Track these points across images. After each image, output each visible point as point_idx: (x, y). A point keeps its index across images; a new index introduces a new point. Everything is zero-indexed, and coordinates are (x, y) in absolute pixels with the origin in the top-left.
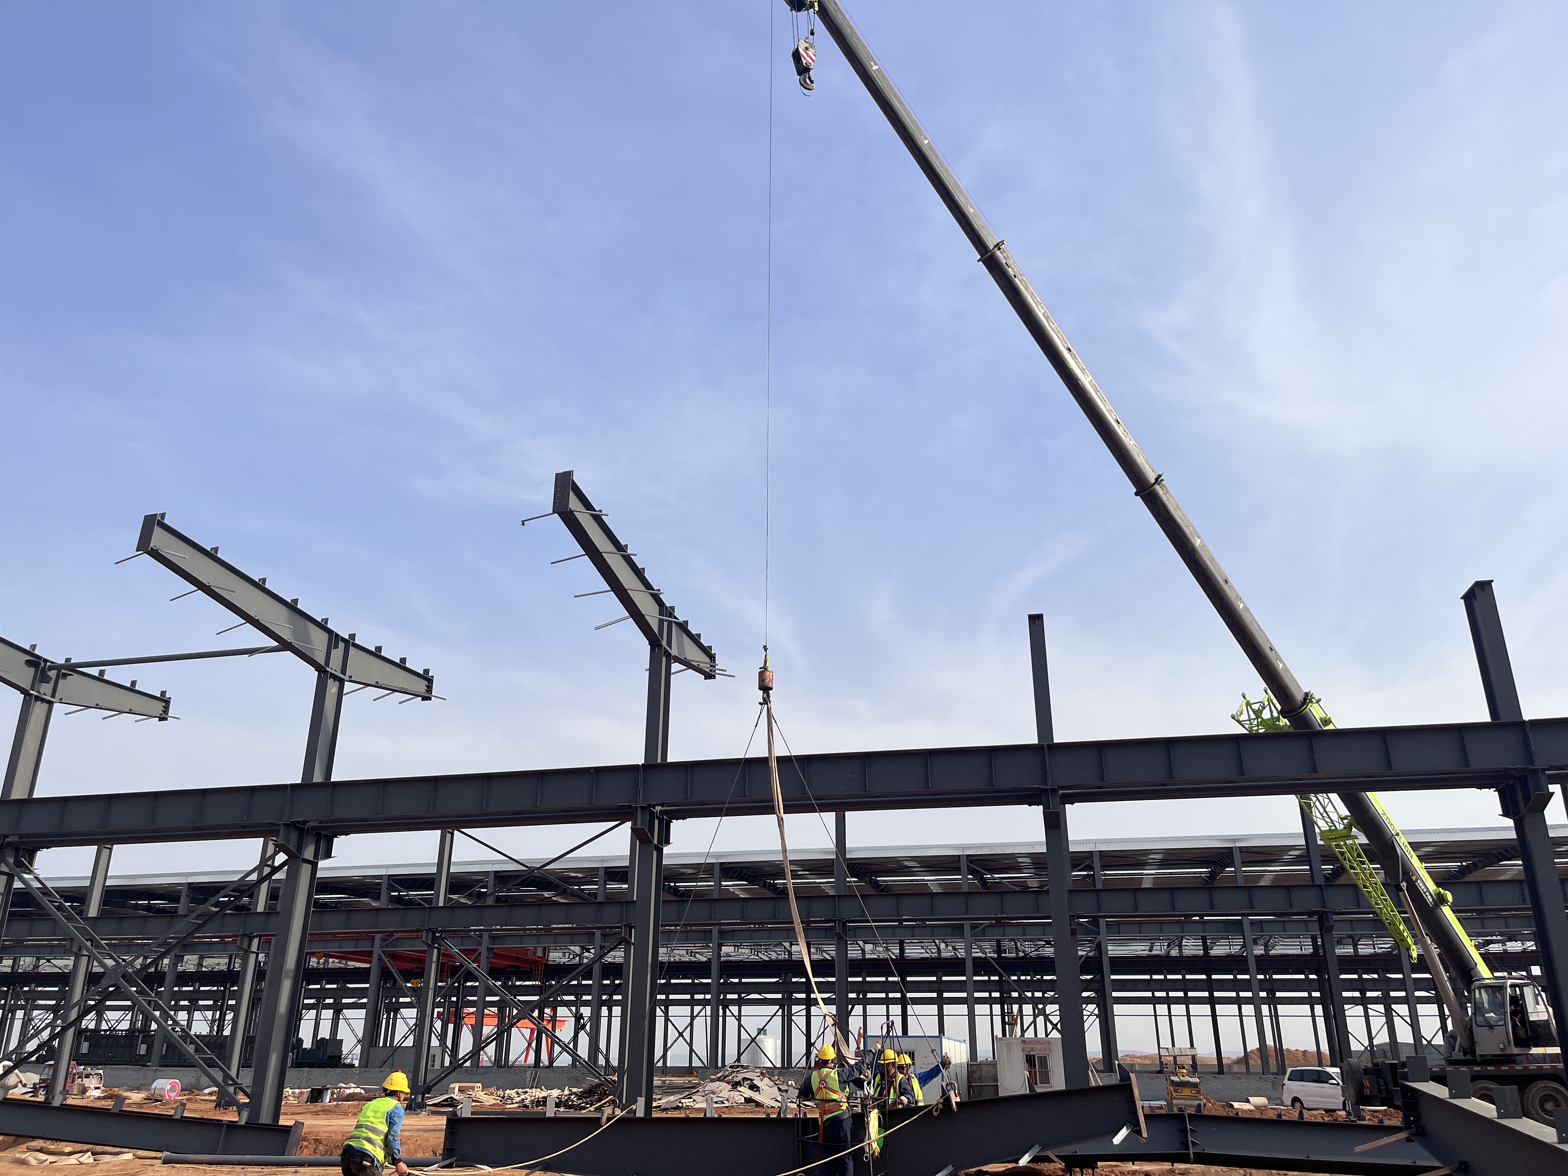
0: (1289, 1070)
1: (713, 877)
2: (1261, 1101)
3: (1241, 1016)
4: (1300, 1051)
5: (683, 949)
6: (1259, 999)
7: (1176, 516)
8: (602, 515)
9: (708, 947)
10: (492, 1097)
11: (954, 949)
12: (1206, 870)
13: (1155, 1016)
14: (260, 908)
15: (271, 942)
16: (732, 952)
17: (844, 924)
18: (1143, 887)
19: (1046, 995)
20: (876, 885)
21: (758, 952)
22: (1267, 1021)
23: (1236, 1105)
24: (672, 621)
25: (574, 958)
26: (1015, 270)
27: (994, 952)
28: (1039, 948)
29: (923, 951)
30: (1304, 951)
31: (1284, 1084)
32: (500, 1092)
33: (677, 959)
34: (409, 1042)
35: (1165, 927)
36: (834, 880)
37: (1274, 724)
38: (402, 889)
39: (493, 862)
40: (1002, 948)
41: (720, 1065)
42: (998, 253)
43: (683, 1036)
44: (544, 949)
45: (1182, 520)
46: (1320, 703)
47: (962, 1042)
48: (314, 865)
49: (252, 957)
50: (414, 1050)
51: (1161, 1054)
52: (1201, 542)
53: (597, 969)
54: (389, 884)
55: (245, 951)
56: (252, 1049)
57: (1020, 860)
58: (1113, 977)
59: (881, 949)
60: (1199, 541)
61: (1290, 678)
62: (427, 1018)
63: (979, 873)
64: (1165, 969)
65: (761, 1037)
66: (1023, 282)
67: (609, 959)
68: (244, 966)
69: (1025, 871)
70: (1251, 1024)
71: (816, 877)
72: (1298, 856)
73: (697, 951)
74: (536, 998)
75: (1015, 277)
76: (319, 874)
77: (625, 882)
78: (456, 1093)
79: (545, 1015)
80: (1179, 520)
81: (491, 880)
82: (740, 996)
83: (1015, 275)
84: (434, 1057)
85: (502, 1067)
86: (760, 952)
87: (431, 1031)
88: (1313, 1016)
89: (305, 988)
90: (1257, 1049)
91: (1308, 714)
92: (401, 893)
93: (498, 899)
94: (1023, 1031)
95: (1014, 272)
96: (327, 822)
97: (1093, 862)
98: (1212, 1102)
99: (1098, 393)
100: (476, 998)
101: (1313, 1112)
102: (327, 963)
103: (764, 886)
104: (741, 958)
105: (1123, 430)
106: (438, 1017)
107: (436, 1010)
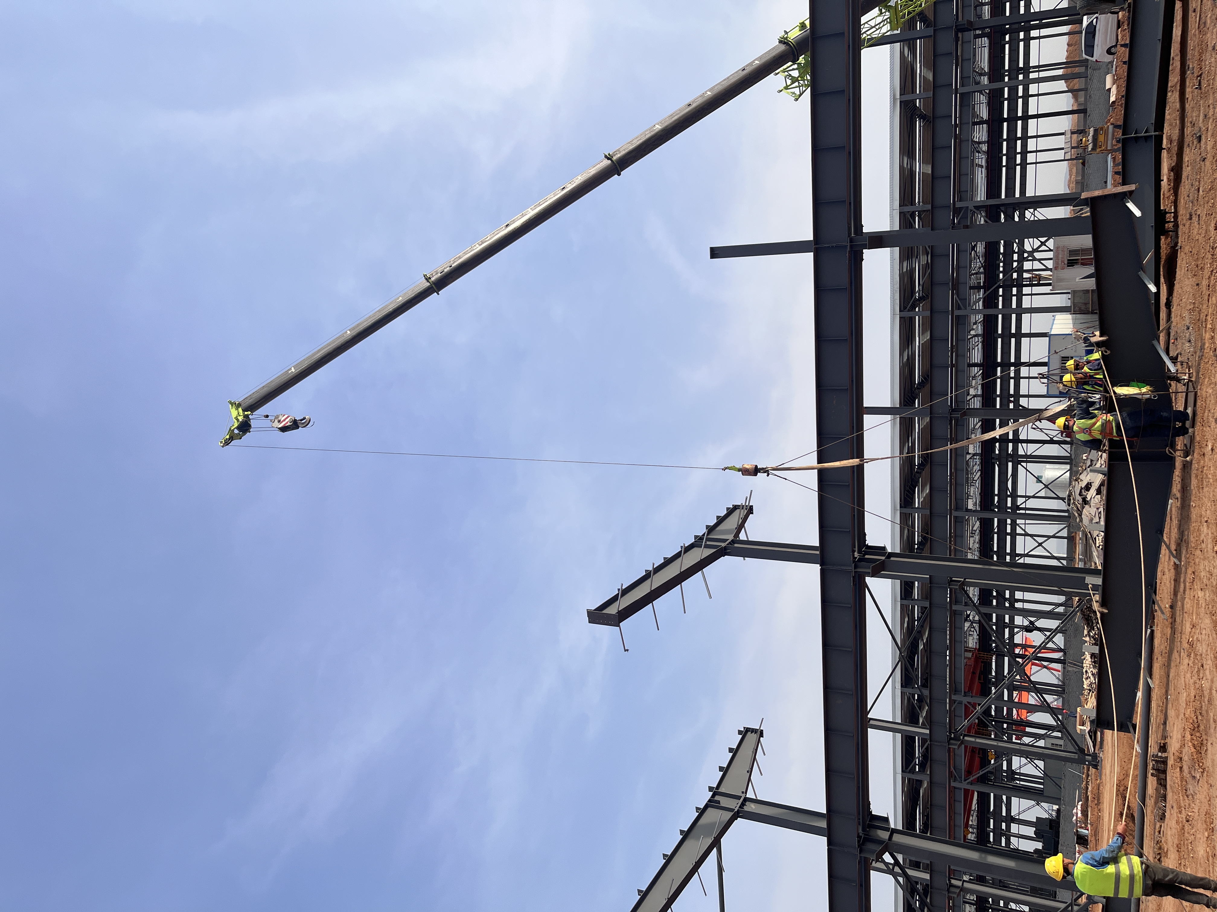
0: (1084, 56)
1: (912, 514)
2: (1109, 79)
3: (1038, 95)
4: (1068, 49)
5: (969, 540)
6: (1024, 79)
7: (637, 144)
8: (622, 589)
9: (968, 520)
10: (1089, 700)
11: (975, 323)
12: (918, 122)
13: (1036, 163)
14: (927, 876)
15: (954, 870)
16: (973, 501)
17: (953, 410)
18: (930, 172)
19: (1016, 251)
20: (922, 384)
21: (973, 480)
22: (1043, 74)
23: (1113, 99)
24: (706, 538)
25: (974, 628)
26: (446, 266)
27: (979, 291)
28: (977, 255)
29: (976, 348)
30: (986, 45)
31: (1096, 60)
32: (1086, 692)
33: (977, 545)
34: (1041, 764)
35: (963, 155)
36: (917, 418)
37: (803, 67)
38: (914, 762)
39: (894, 688)
40: (976, 285)
41: (1066, 514)
42: (433, 279)
43: (1042, 543)
44: (966, 651)
45: (640, 139)
46: (788, 31)
47: (1055, 318)
48: (894, 831)
49: (966, 885)
50: (1047, 760)
51: (1070, 158)
52: (658, 124)
53: (984, 610)
54: (909, 772)
55: (961, 890)
56: (1041, 890)
57: (905, 270)
58: (1003, 197)
59: (974, 382)
60: (657, 126)
61: (767, 55)
62: (1022, 748)
63: (915, 302)
64: (998, 155)
65: (1043, 480)
66: (455, 260)
67: (976, 600)
68: (972, 892)
69: (914, 266)
70: (1045, 87)
71: (914, 432)
72: (909, 49)
73: (971, 529)
74: (1006, 659)
75: (451, 266)
76: (900, 827)
77: (913, 583)
78: (1085, 728)
79: (1021, 653)
80: (641, 141)
81: (908, 691)
82: (1009, 496)
83: (450, 267)
84: (1054, 744)
85: (1064, 690)
86: (973, 479)
87: (1032, 746)
88: (1039, 38)
89: (992, 845)
90: (1066, 82)
91: (796, 40)
92: (917, 763)
93: (924, 685)
94: (1047, 269)
95: (448, 267)
96: (859, 819)
97: (908, 212)
98: (1110, 118)
99: (540, 204)
100: (1005, 708)
101: (1119, 38)
102: (973, 826)
103: (920, 473)
104: (977, 494)
105: (570, 185)
106: (1020, 739)
107: (1014, 740)
